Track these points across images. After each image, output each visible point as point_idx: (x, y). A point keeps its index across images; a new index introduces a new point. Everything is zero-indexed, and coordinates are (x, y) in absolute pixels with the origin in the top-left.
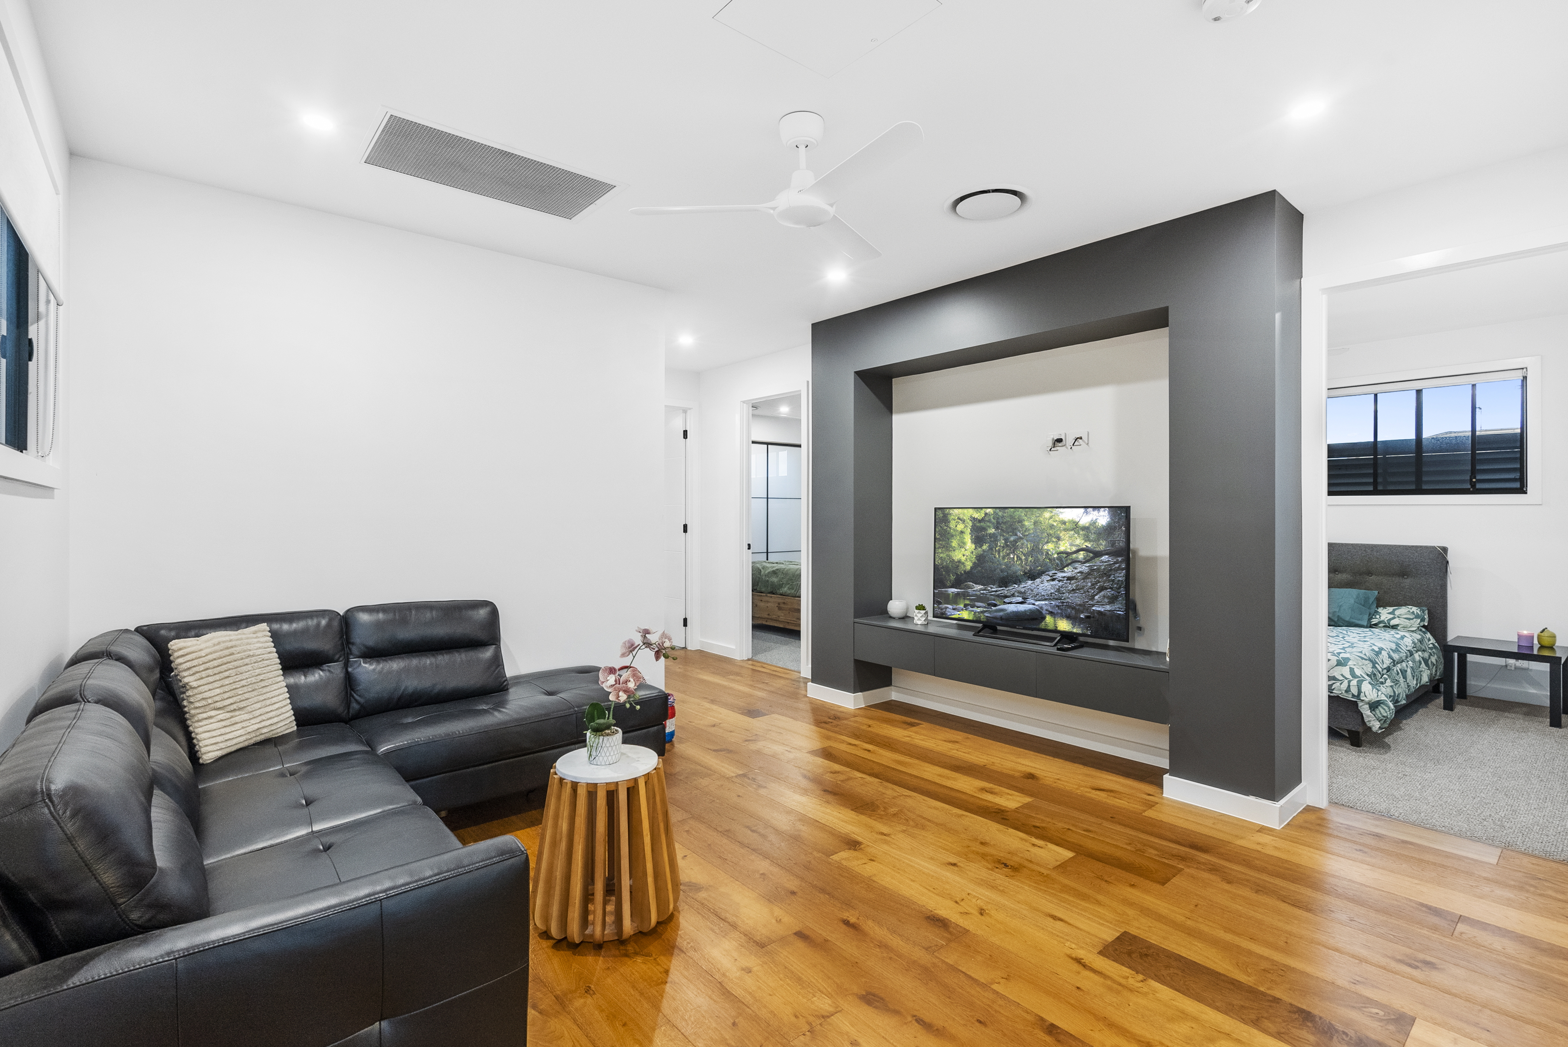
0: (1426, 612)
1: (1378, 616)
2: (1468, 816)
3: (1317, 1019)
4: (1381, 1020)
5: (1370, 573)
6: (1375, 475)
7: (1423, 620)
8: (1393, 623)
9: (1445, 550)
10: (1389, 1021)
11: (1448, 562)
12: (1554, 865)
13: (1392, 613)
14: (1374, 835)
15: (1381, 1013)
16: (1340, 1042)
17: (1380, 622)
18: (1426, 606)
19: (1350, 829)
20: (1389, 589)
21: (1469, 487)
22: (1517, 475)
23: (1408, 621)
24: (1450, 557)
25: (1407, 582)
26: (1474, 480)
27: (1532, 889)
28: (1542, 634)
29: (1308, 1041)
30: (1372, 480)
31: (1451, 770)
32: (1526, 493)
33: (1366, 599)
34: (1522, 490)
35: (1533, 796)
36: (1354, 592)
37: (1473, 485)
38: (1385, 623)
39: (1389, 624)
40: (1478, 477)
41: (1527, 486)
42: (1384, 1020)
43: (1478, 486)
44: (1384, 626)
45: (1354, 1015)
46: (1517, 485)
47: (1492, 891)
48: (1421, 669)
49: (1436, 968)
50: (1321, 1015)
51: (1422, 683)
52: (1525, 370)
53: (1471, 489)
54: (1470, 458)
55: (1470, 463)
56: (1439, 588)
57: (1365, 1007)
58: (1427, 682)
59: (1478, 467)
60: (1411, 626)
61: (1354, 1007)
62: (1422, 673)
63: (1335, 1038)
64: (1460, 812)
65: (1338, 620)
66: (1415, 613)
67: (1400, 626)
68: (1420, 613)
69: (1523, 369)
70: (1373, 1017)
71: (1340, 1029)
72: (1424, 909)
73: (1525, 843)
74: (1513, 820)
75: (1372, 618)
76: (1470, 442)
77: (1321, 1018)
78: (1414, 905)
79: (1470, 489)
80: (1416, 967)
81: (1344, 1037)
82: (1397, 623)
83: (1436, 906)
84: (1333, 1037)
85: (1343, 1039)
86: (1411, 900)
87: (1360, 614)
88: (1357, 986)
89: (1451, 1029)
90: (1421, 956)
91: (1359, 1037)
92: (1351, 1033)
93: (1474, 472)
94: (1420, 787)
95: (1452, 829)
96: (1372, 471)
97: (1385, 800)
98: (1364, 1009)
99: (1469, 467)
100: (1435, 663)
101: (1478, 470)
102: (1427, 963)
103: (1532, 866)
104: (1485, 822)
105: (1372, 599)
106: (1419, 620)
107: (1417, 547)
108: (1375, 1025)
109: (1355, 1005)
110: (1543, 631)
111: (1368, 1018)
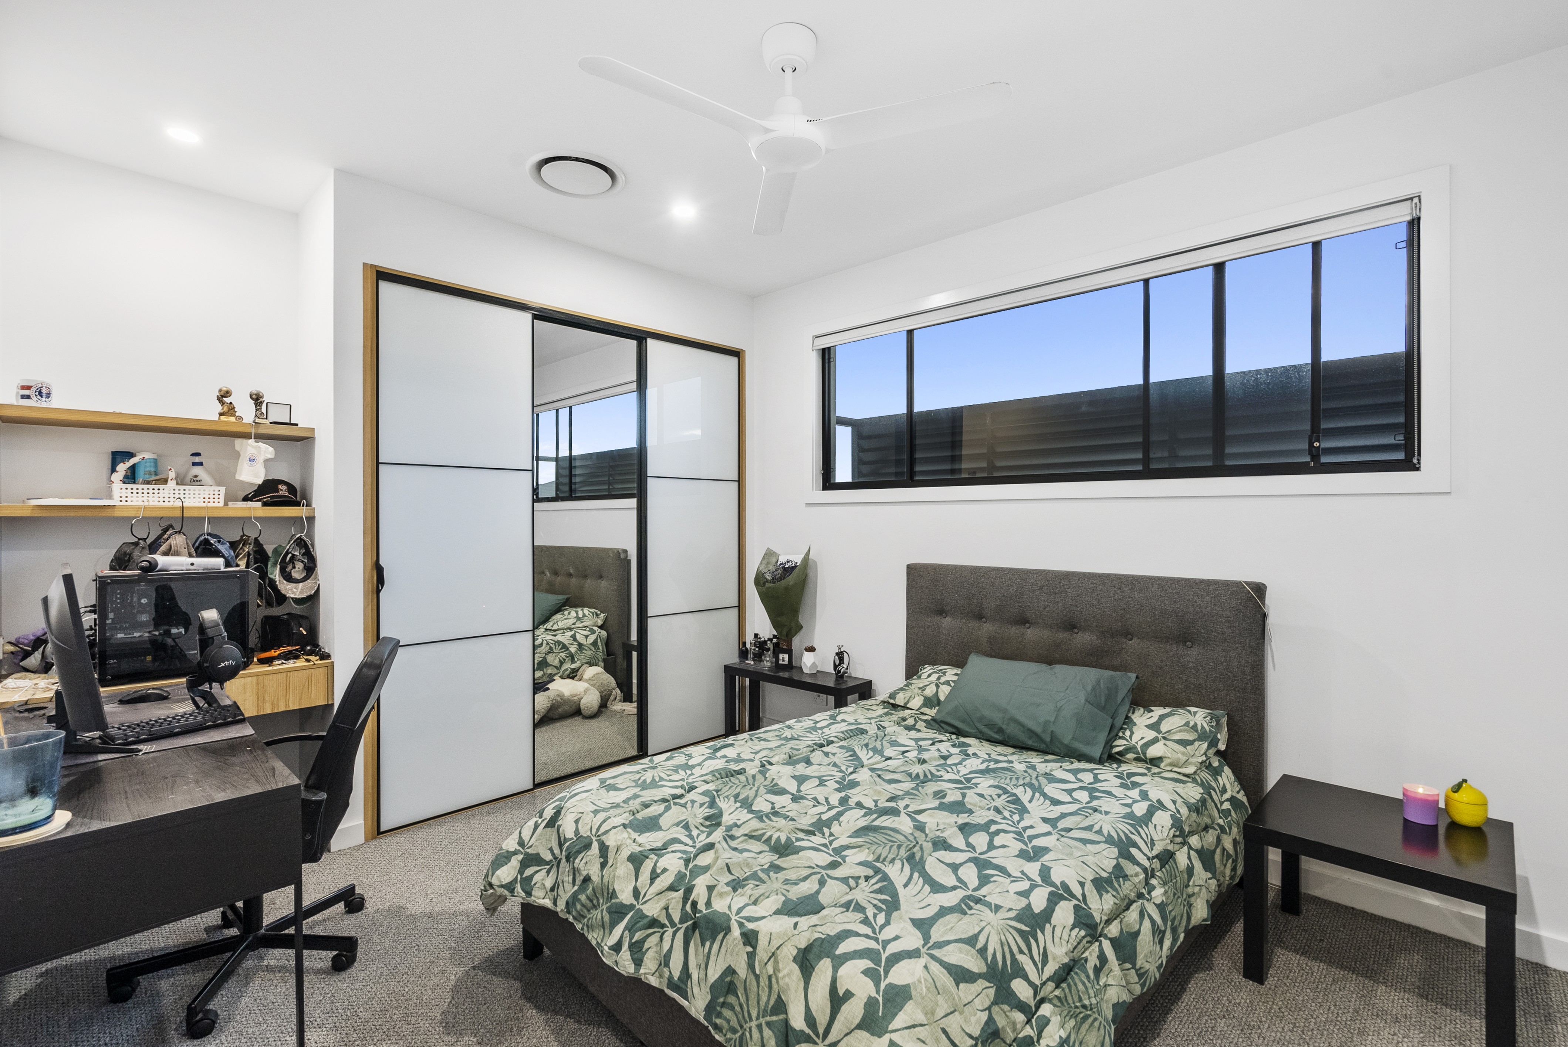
0: (1224, 720)
1: (1128, 733)
5: (1128, 634)
6: (1146, 447)
7: (1213, 743)
8: (1153, 752)
9: (1260, 589)
11: (1264, 616)
13: (1155, 727)
17: (1129, 750)
18: (1224, 707)
20: (1161, 668)
21: (1307, 459)
22: (1400, 436)
23: (1181, 748)
24: (1269, 606)
25: (1193, 654)
26: (1317, 448)
28: (1456, 796)
30: (1140, 456)
32: (1418, 469)
33: (1111, 693)
34: (1410, 463)
36: (1090, 675)
37: (1315, 454)
38: (1138, 753)
39: (1144, 754)
40: (1325, 444)
41: (1419, 454)
43: (1324, 459)
44: (1136, 759)
46: (1400, 456)
48: (1190, 890)
51: (1194, 922)
52: (1416, 200)
53: (1311, 464)
54: (1310, 408)
55: (1309, 416)
56: (1248, 670)
58: (1204, 920)
59: (1324, 425)
60: (1186, 763)
62: (1192, 899)
65: (1051, 740)
66: (1199, 728)
67: (1166, 761)
68: (1207, 728)
69: (1412, 199)
75: (1117, 737)
76: (1309, 376)
79: (1308, 464)
82: (1159, 755)
87: (1094, 730)
93: (1316, 435)
96: (1140, 440)
99: (1307, 426)
100: (1231, 852)
101: (1324, 429)
105: (1123, 692)
106: (1206, 745)
107: (1208, 583)
110: (1457, 788)
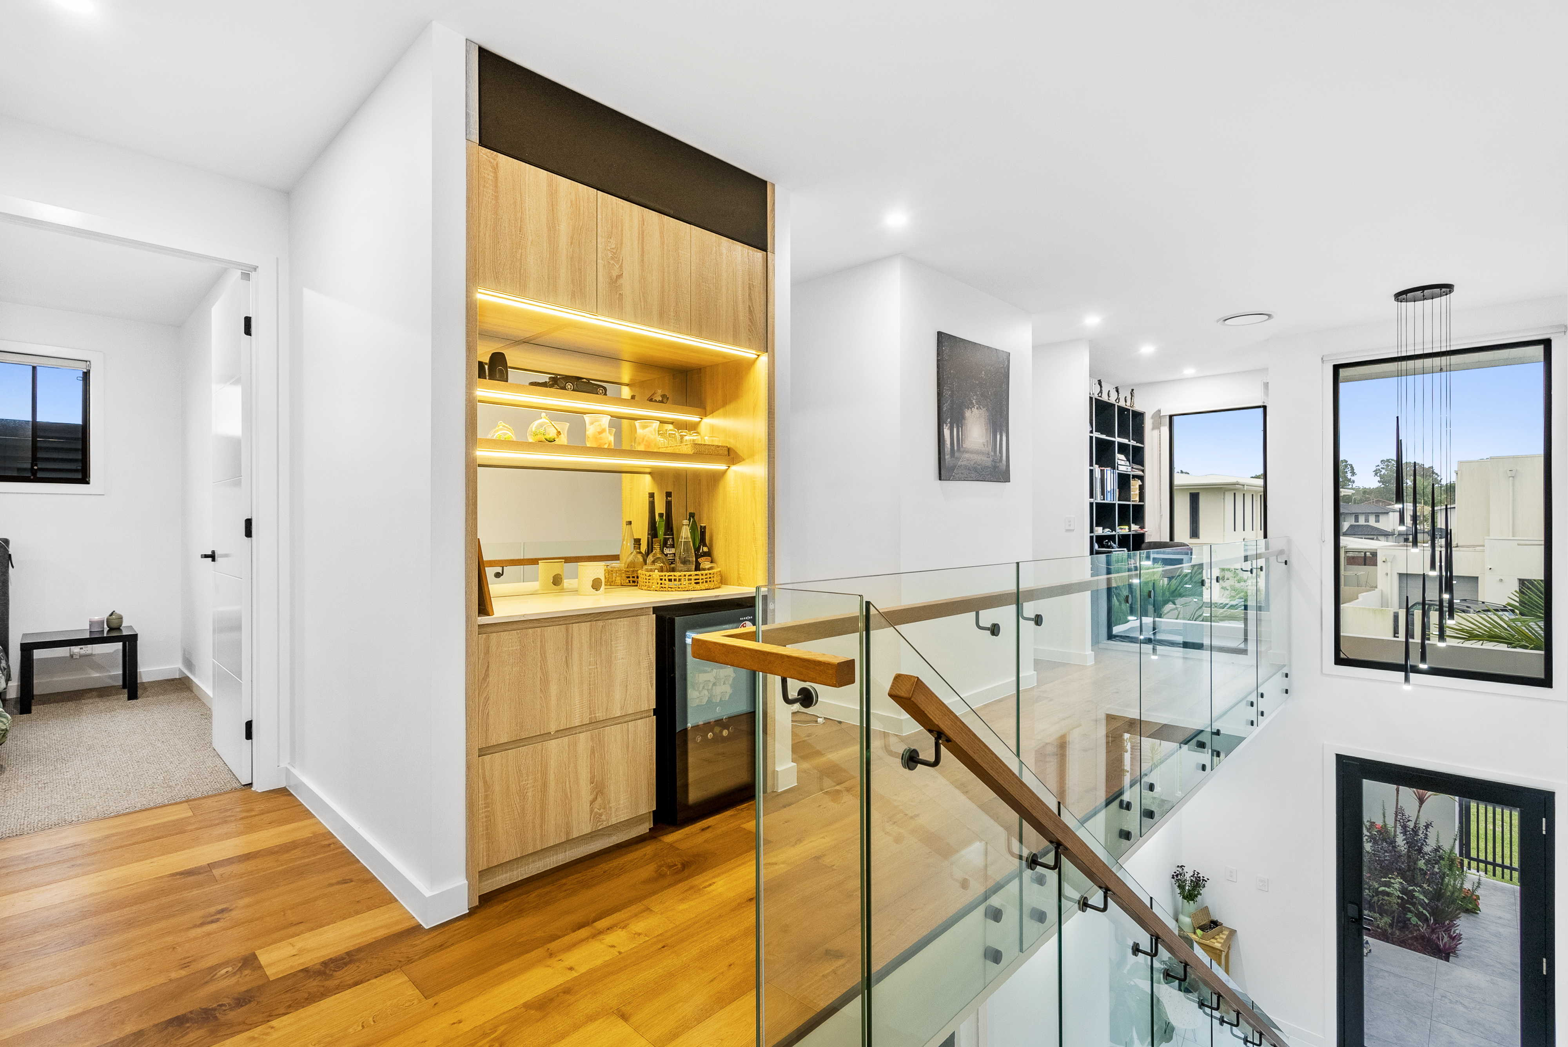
2: (137, 791)
3: (190, 1016)
4: (235, 974)
9: (7, 542)
10: (240, 969)
11: (9, 555)
12: (229, 795)
14: (71, 847)
15: (230, 969)
16: (226, 1015)
19: (41, 854)
21: (30, 474)
22: (79, 466)
24: (11, 550)
26: (36, 468)
27: (233, 818)
28: (111, 618)
29: (201, 1037)
31: (83, 762)
32: (89, 483)
34: (84, 479)
35: (168, 755)
37: (34, 473)
40: (41, 465)
41: (89, 477)
42: (237, 971)
43: (39, 475)
45: (212, 988)
46: (79, 476)
47: (210, 835)
49: (231, 910)
50: (189, 1010)
52: (88, 363)
53: (32, 477)
54: (31, 445)
55: (30, 450)
57: (214, 976)
59: (40, 455)
61: (206, 983)
63: (218, 1015)
64: (128, 792)
69: (86, 361)
70: (227, 975)
71: (214, 1006)
72: (178, 877)
73: (198, 790)
74: (174, 779)
76: (31, 427)
77: (191, 1012)
78: (167, 879)
79: (30, 477)
80: (218, 920)
81: (223, 1008)
83: (184, 869)
84: (216, 1016)
85: (225, 1010)
86: (162, 877)
88: (192, 967)
89: (282, 939)
90: (212, 910)
91: (234, 999)
92: (226, 1001)
93: (35, 460)
94: (70, 787)
95: (136, 807)
97: (50, 812)
98: (214, 978)
99: (29, 454)
101: (40, 458)
102: (222, 911)
103: (217, 803)
104: (155, 790)
108: (234, 980)
109: (206, 980)
110: (111, 615)
111: (224, 981)
